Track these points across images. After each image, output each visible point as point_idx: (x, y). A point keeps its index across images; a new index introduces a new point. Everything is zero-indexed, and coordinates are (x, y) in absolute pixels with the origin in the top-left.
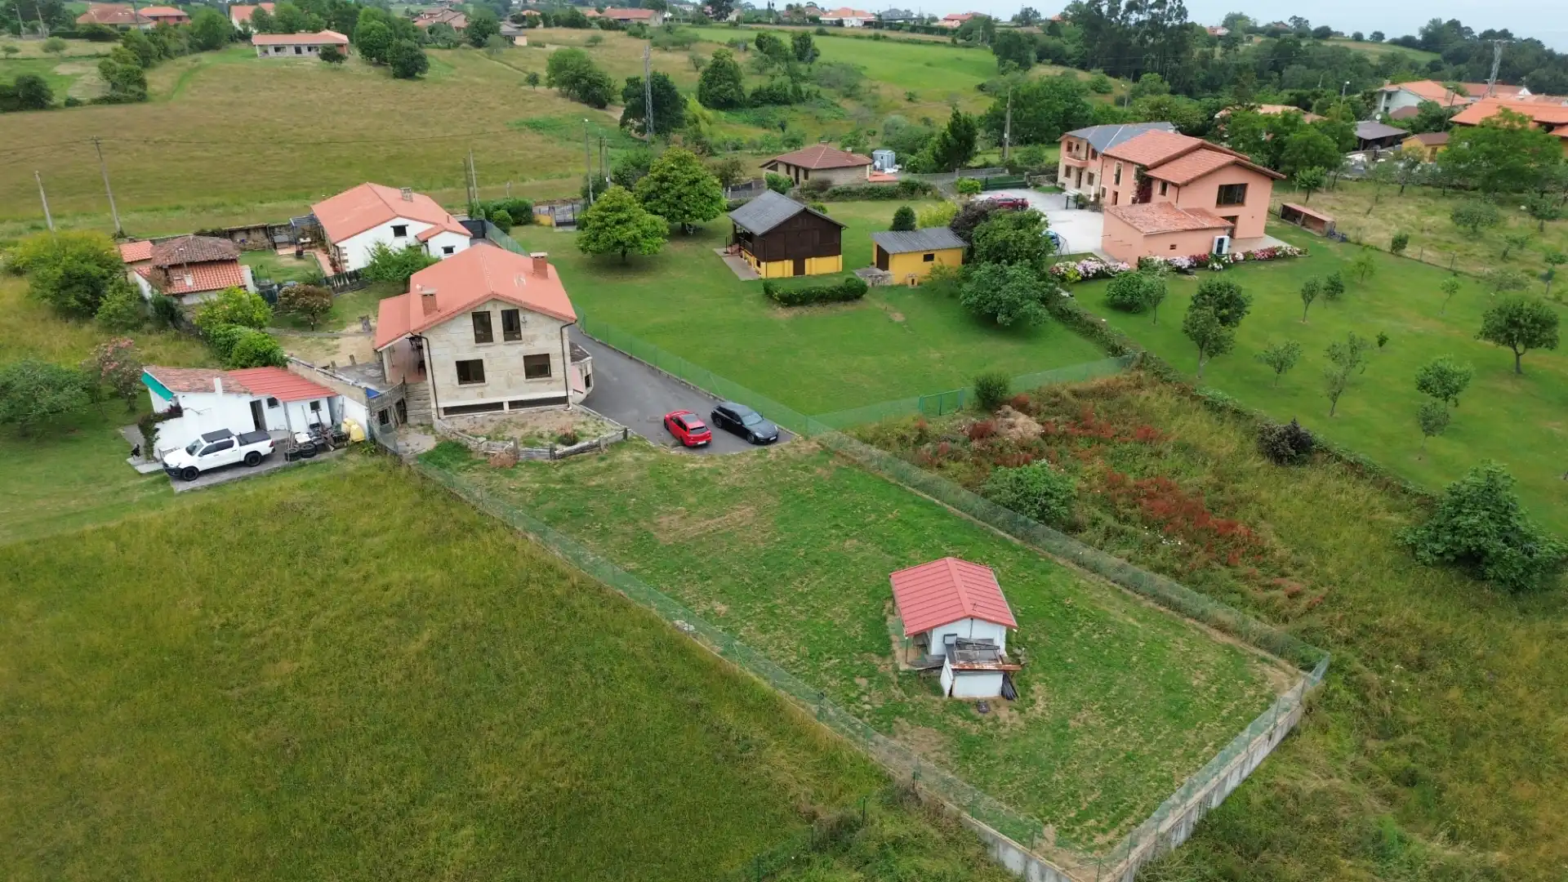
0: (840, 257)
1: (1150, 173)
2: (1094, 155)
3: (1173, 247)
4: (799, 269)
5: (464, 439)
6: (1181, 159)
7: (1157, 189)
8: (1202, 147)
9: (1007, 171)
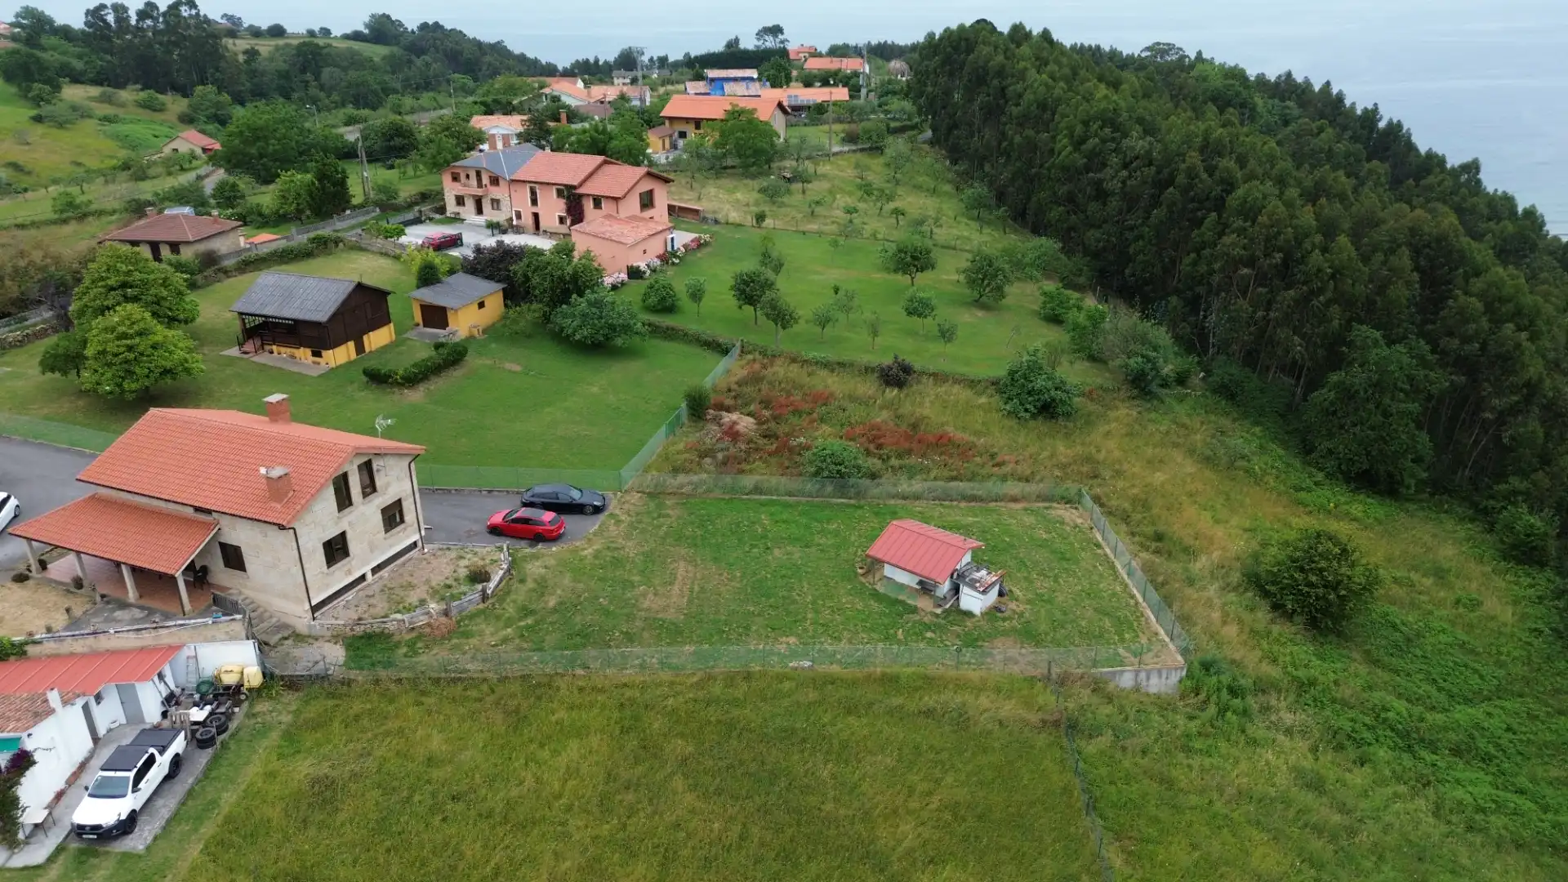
0: (392, 325)
1: (581, 191)
2: (495, 181)
3: (645, 252)
4: (360, 348)
5: (372, 625)
6: (595, 176)
7: (588, 205)
8: (605, 162)
9: (378, 210)
